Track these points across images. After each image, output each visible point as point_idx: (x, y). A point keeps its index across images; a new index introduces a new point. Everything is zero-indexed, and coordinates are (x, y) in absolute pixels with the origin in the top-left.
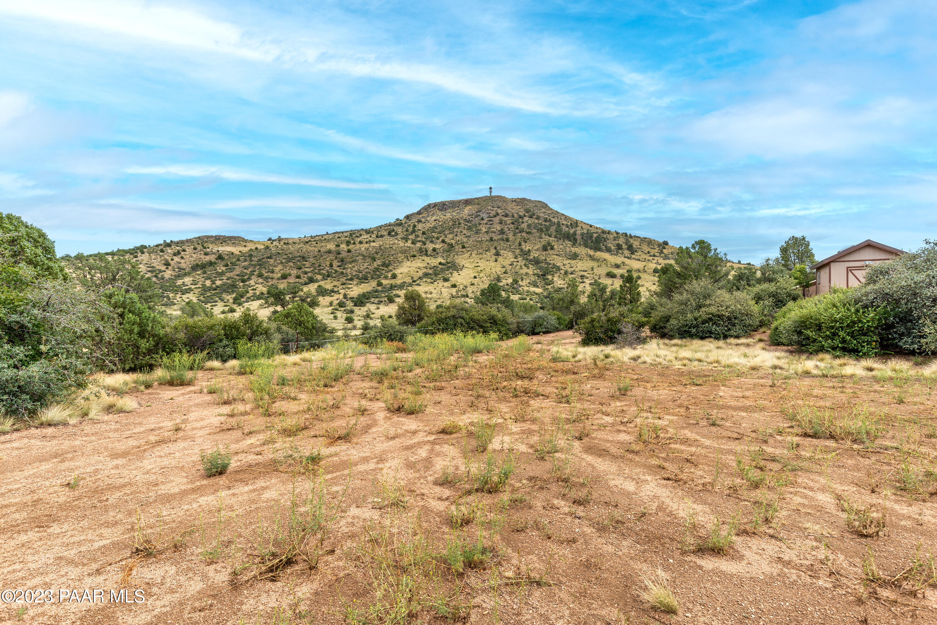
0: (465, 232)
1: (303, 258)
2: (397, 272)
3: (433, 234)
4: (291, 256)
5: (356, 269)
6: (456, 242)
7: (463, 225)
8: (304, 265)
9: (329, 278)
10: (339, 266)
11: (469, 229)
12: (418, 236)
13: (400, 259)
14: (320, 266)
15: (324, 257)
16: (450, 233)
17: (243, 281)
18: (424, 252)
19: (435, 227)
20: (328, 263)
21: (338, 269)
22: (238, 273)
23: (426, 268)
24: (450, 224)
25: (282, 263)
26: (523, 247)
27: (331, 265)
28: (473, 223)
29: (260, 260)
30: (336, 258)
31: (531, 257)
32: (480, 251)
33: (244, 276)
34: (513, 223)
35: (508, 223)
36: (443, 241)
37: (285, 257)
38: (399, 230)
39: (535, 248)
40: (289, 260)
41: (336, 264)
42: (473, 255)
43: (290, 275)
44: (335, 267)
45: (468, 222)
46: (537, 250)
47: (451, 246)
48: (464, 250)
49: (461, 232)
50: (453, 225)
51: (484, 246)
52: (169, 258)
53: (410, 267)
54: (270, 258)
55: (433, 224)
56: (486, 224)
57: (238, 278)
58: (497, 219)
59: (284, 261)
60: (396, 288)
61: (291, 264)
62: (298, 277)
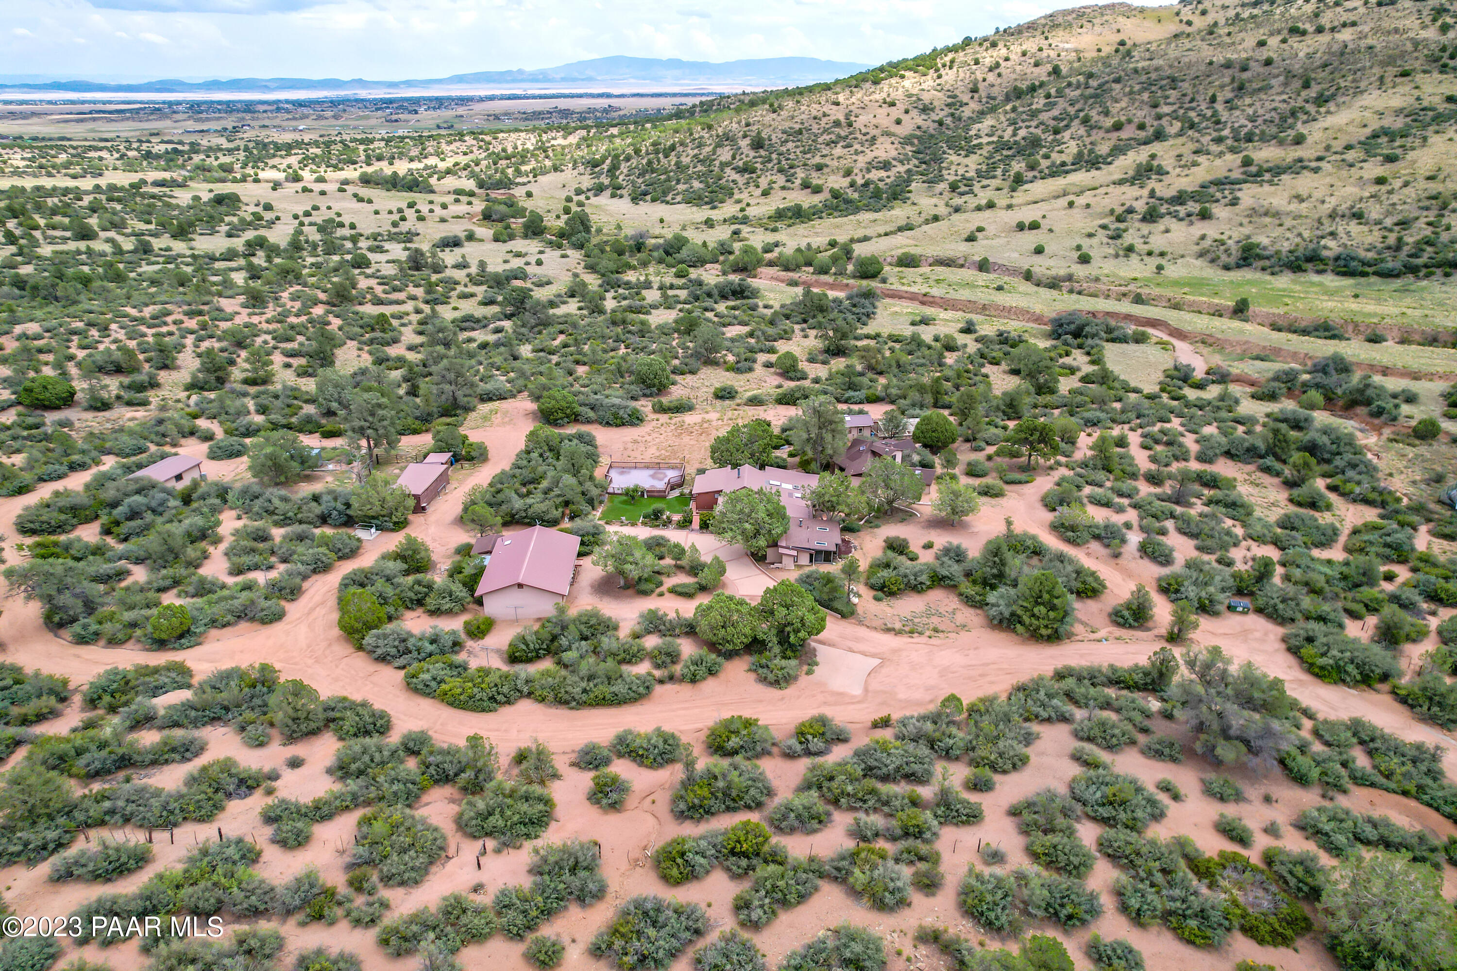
1: (1174, 80)
2: (1319, 125)
4: (1154, 75)
5: (1250, 111)
8: (1167, 97)
9: (1191, 132)
10: (1226, 102)
14: (1192, 101)
15: (1213, 78)
17: (1056, 132)
20: (1211, 94)
21: (1220, 108)
22: (1057, 113)
29: (1101, 86)
30: (1233, 81)
33: (1062, 120)
37: (1144, 78)
40: (1148, 85)
41: (1225, 95)
43: (1130, 121)
44: (1217, 105)
52: (981, 77)
54: (1118, 80)
57: (1053, 123)
59: (1137, 88)
60: (1267, 176)
61: (1145, 96)
62: (1141, 127)
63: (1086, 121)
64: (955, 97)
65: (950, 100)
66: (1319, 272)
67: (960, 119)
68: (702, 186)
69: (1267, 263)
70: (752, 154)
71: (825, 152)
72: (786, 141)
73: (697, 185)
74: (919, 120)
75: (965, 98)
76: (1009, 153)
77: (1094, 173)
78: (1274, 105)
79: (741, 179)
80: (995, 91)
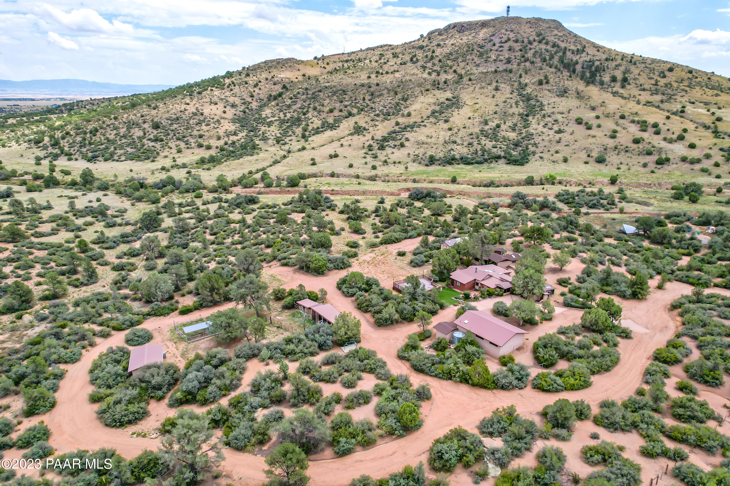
0: (476, 59)
1: (344, 91)
2: (411, 109)
3: (448, 62)
4: (334, 89)
5: (382, 103)
6: (466, 73)
7: (475, 51)
8: (345, 98)
9: (363, 113)
10: (370, 100)
11: (481, 55)
12: (434, 65)
13: (416, 93)
14: (355, 99)
15: (359, 90)
16: (463, 61)
17: (304, 114)
18: (436, 85)
19: (451, 54)
20: (362, 97)
21: (369, 102)
22: (300, 106)
23: (435, 104)
24: (465, 49)
25: (329, 96)
26: (522, 80)
27: (364, 99)
28: (485, 48)
29: (313, 93)
30: (368, 92)
31: (525, 93)
32: (483, 84)
33: (304, 109)
34: (521, 50)
35: (517, 49)
36: (455, 71)
37: (331, 90)
38: (420, 54)
39: (533, 81)
40: (334, 93)
41: (368, 97)
42: (477, 89)
43: (335, 108)
44: (367, 101)
45: (480, 47)
46: (533, 84)
47: (461, 77)
48: (470, 83)
49: (473, 60)
50: (467, 51)
51: (488, 78)
52: (252, 90)
53: (423, 103)
54: (320, 91)
55: (450, 49)
56: (497, 50)
57: (300, 110)
58: (506, 46)
59: (330, 94)
60: (409, 129)
61: (335, 98)
62: (341, 111)
63: (315, 109)
64: (244, 99)
65: (242, 101)
66: (458, 164)
67: (252, 110)
68: (133, 150)
69: (439, 162)
70: (155, 132)
71: (198, 129)
72: (172, 124)
73: (129, 150)
74: (233, 111)
75: (250, 100)
76: (289, 124)
77: (334, 131)
78: (389, 101)
79: (158, 145)
80: (262, 96)
